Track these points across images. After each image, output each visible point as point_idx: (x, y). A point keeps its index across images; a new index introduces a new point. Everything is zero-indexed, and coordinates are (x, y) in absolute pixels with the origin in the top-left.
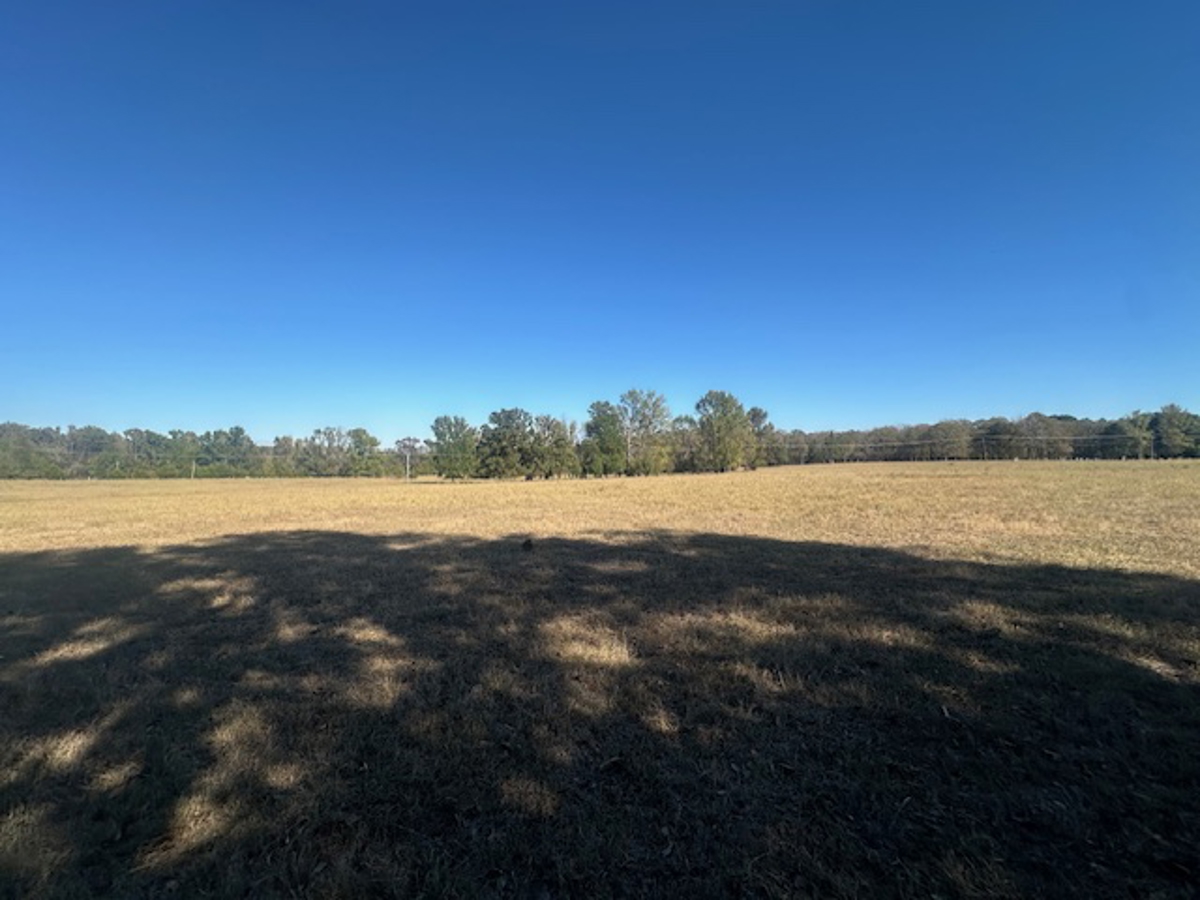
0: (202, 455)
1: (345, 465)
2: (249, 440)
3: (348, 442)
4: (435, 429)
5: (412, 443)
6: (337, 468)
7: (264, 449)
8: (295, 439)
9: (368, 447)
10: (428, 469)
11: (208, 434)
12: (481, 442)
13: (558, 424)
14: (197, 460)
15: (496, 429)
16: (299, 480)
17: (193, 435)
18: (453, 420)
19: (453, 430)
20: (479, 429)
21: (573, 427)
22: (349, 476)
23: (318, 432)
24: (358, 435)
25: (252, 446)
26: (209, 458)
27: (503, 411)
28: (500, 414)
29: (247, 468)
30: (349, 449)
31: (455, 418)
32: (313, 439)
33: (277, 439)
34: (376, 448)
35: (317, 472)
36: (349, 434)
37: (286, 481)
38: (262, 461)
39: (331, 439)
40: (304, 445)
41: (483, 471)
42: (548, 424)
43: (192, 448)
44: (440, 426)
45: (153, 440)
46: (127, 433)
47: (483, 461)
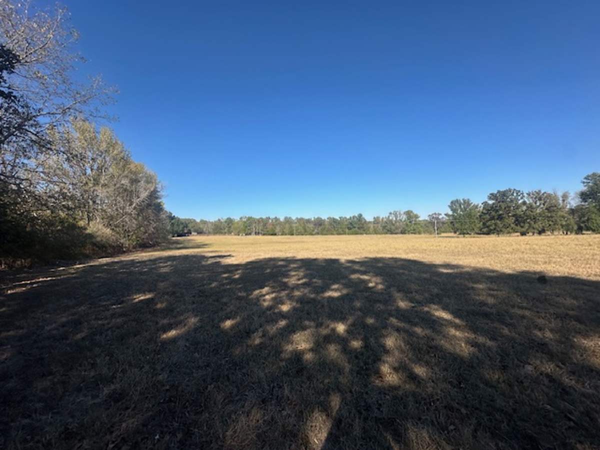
0: (349, 226)
1: (403, 228)
2: (364, 219)
3: (404, 217)
4: (451, 207)
5: (437, 216)
6: (400, 230)
7: (370, 222)
8: (381, 218)
9: (414, 219)
10: (448, 230)
11: (350, 218)
12: (482, 213)
13: (549, 195)
14: (348, 228)
15: (493, 204)
16: (384, 235)
17: (346, 218)
18: (462, 201)
19: (462, 207)
20: (480, 205)
21: (565, 197)
22: (405, 233)
23: (391, 213)
24: (408, 213)
25: (365, 221)
26: (351, 227)
27: (499, 192)
28: (496, 194)
29: (364, 230)
30: (405, 221)
31: (463, 200)
32: (389, 217)
33: (374, 218)
34: (418, 219)
35: (391, 232)
36: (404, 213)
37: (379, 236)
38: (369, 228)
39: (396, 217)
40: (385, 220)
41: (485, 230)
42: (538, 196)
43: (346, 223)
44: (454, 205)
45: (334, 220)
46: (328, 219)
47: (484, 224)
